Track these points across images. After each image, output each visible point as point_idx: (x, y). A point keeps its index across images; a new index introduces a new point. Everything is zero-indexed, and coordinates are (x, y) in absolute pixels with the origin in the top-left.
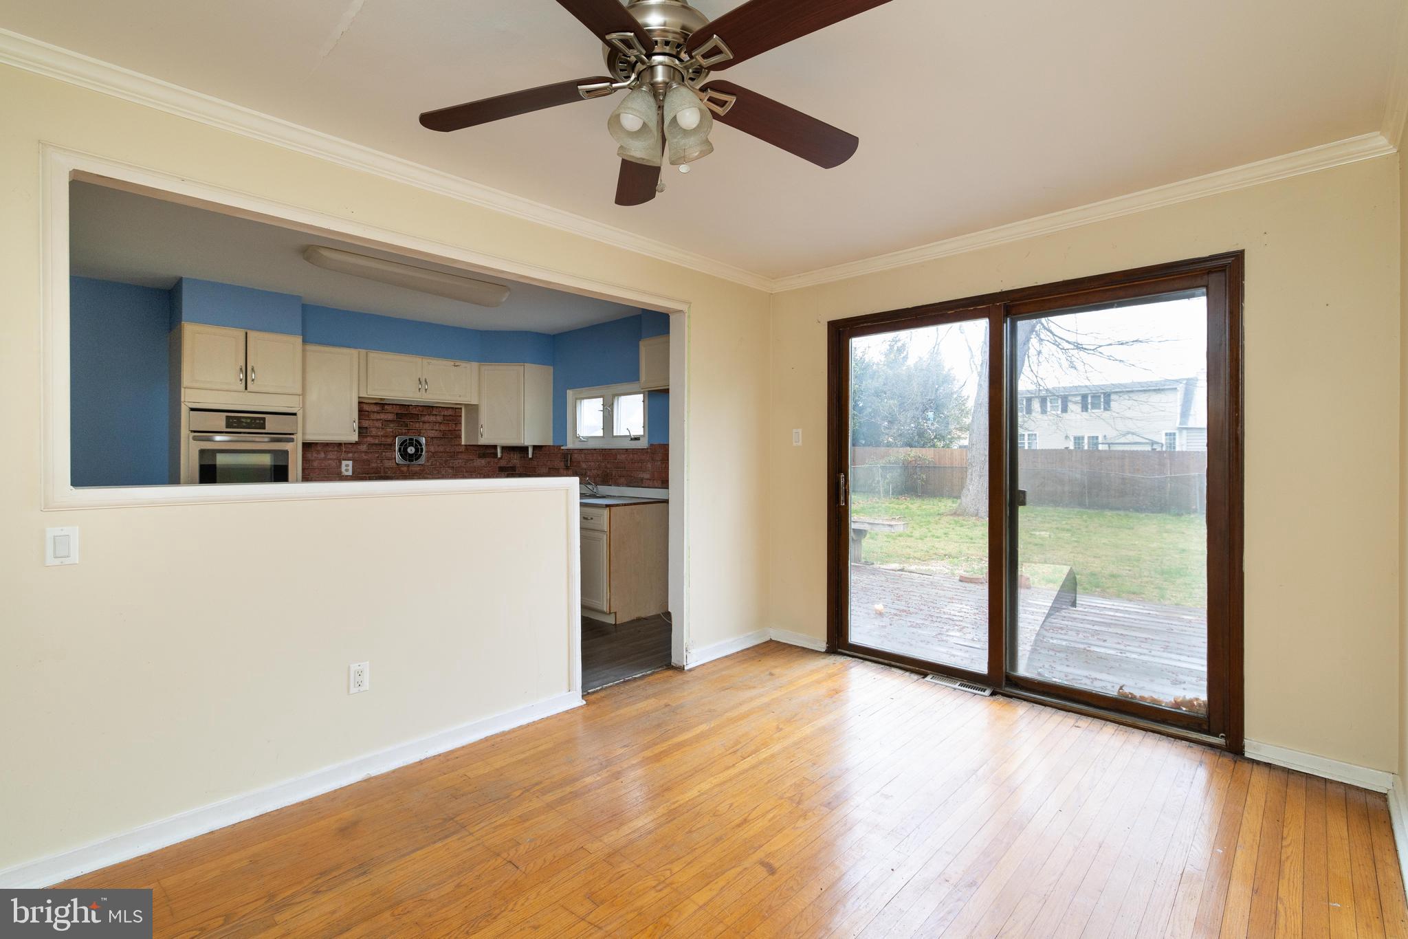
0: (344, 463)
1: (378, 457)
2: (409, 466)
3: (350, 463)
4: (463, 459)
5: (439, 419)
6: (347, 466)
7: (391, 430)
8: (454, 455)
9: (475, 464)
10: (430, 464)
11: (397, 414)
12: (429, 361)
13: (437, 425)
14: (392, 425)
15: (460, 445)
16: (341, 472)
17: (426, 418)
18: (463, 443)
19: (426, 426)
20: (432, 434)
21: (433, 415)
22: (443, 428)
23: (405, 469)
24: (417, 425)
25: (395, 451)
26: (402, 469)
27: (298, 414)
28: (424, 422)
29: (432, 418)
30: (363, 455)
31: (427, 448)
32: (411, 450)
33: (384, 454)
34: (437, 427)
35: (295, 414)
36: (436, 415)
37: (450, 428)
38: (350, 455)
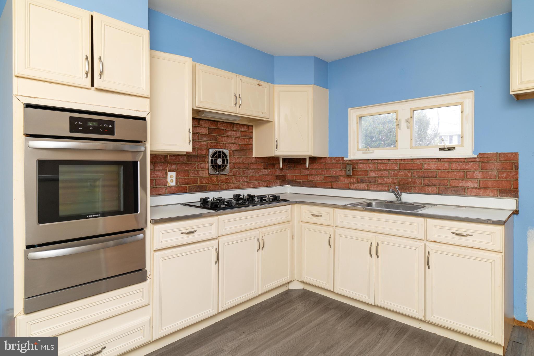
0: (170, 174)
1: (195, 168)
2: (217, 176)
3: (174, 174)
4: (254, 169)
5: (238, 134)
6: (172, 176)
7: (205, 143)
8: (247, 166)
9: (261, 173)
10: (232, 174)
11: (209, 129)
12: (242, 78)
13: (237, 140)
14: (205, 139)
15: (252, 157)
16: (167, 182)
17: (230, 133)
18: (254, 156)
19: (230, 140)
20: (234, 147)
21: (234, 131)
22: (241, 142)
23: (214, 178)
24: (223, 139)
25: (208, 162)
26: (213, 178)
27: (147, 119)
28: (228, 137)
29: (234, 134)
30: (184, 166)
31: (230, 160)
32: (220, 161)
33: (200, 165)
34: (236, 141)
35: (144, 119)
36: (236, 131)
37: (246, 143)
38: (174, 166)
